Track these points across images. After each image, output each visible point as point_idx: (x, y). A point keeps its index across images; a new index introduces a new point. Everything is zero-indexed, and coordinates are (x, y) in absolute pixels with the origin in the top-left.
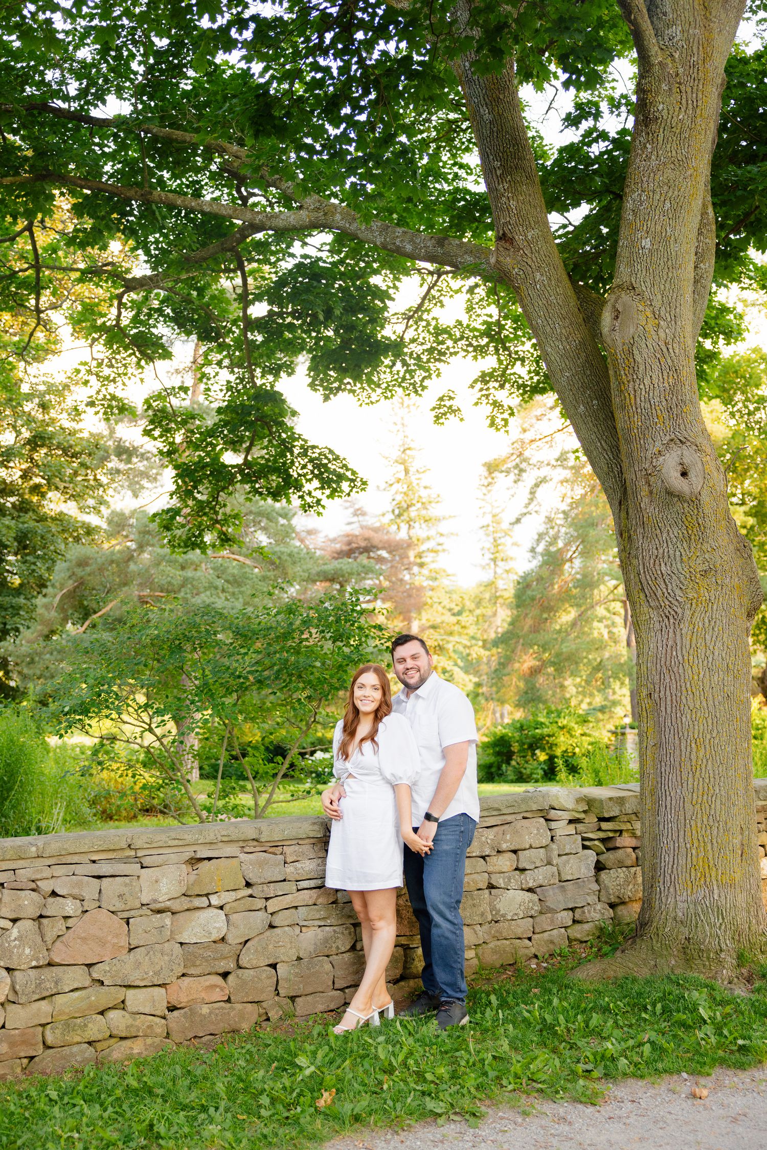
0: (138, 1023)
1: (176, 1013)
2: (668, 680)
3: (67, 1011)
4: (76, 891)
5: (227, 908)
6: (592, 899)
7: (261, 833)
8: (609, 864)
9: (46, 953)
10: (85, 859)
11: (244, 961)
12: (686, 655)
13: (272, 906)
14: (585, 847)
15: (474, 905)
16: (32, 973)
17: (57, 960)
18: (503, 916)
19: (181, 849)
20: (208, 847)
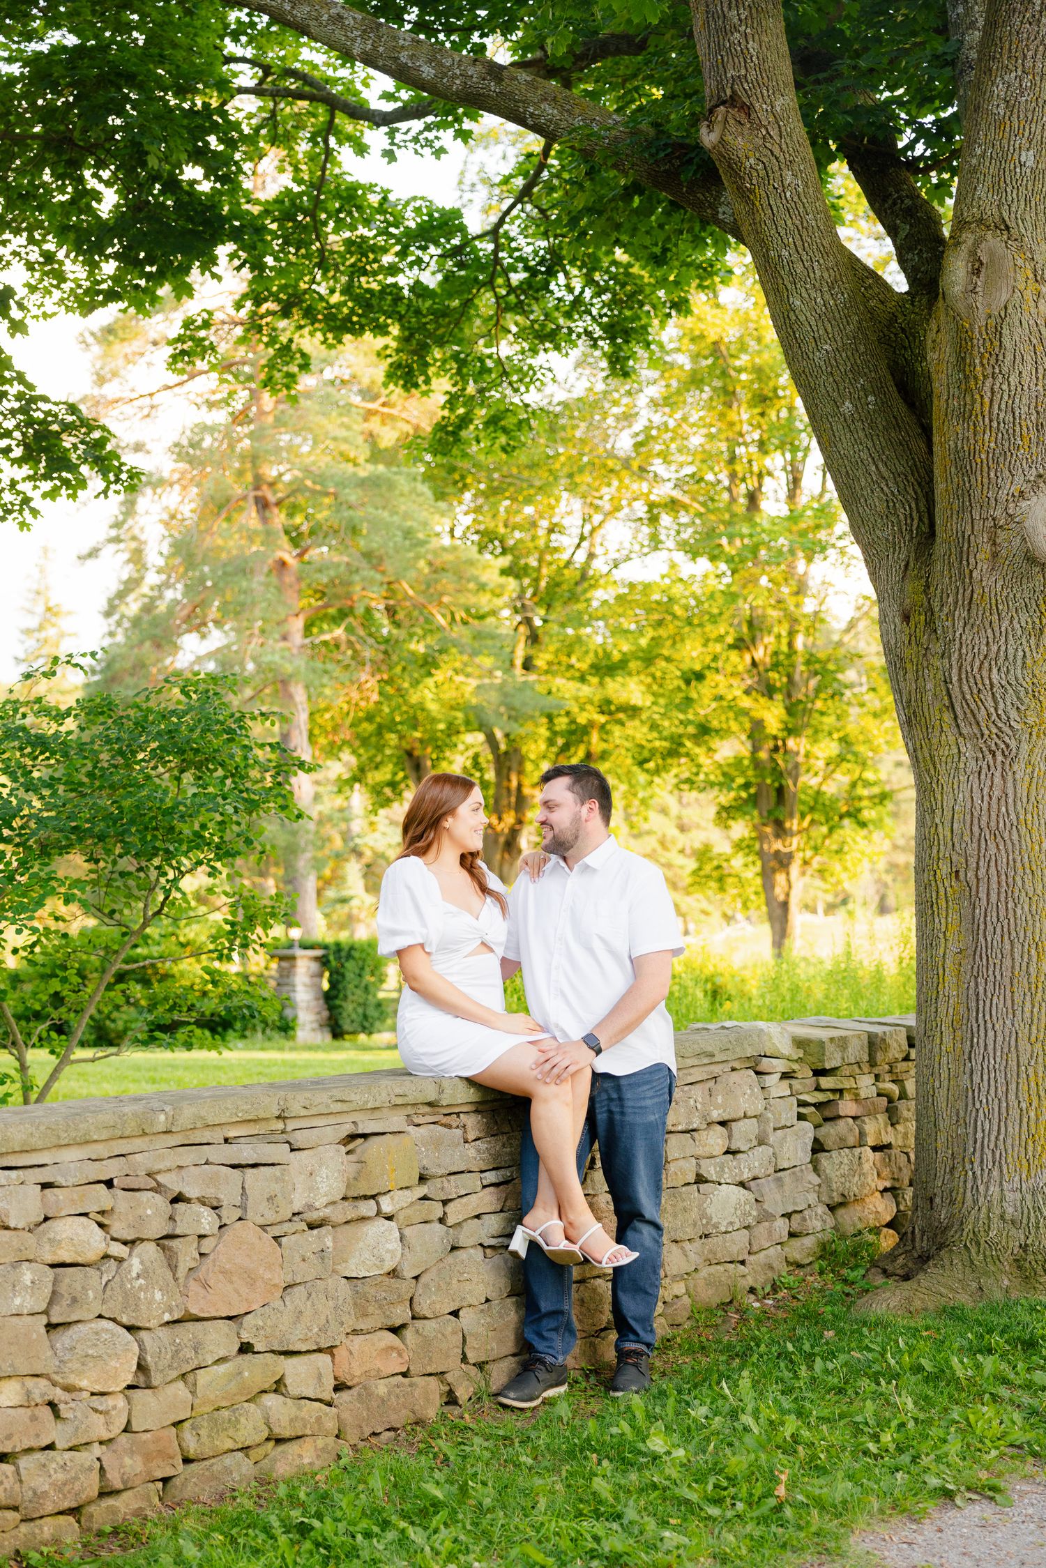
0: (304, 1414)
1: (344, 1396)
2: (993, 850)
3: (212, 1397)
4: (210, 1192)
5: (401, 1216)
6: (812, 1198)
7: (441, 1091)
8: (829, 1143)
9: (180, 1300)
10: (218, 1136)
11: (423, 1308)
12: (1022, 812)
13: (455, 1212)
14: (801, 1117)
15: (685, 1210)
16: (164, 1333)
17: (194, 1311)
18: (716, 1226)
19: (339, 1119)
20: (369, 1115)
